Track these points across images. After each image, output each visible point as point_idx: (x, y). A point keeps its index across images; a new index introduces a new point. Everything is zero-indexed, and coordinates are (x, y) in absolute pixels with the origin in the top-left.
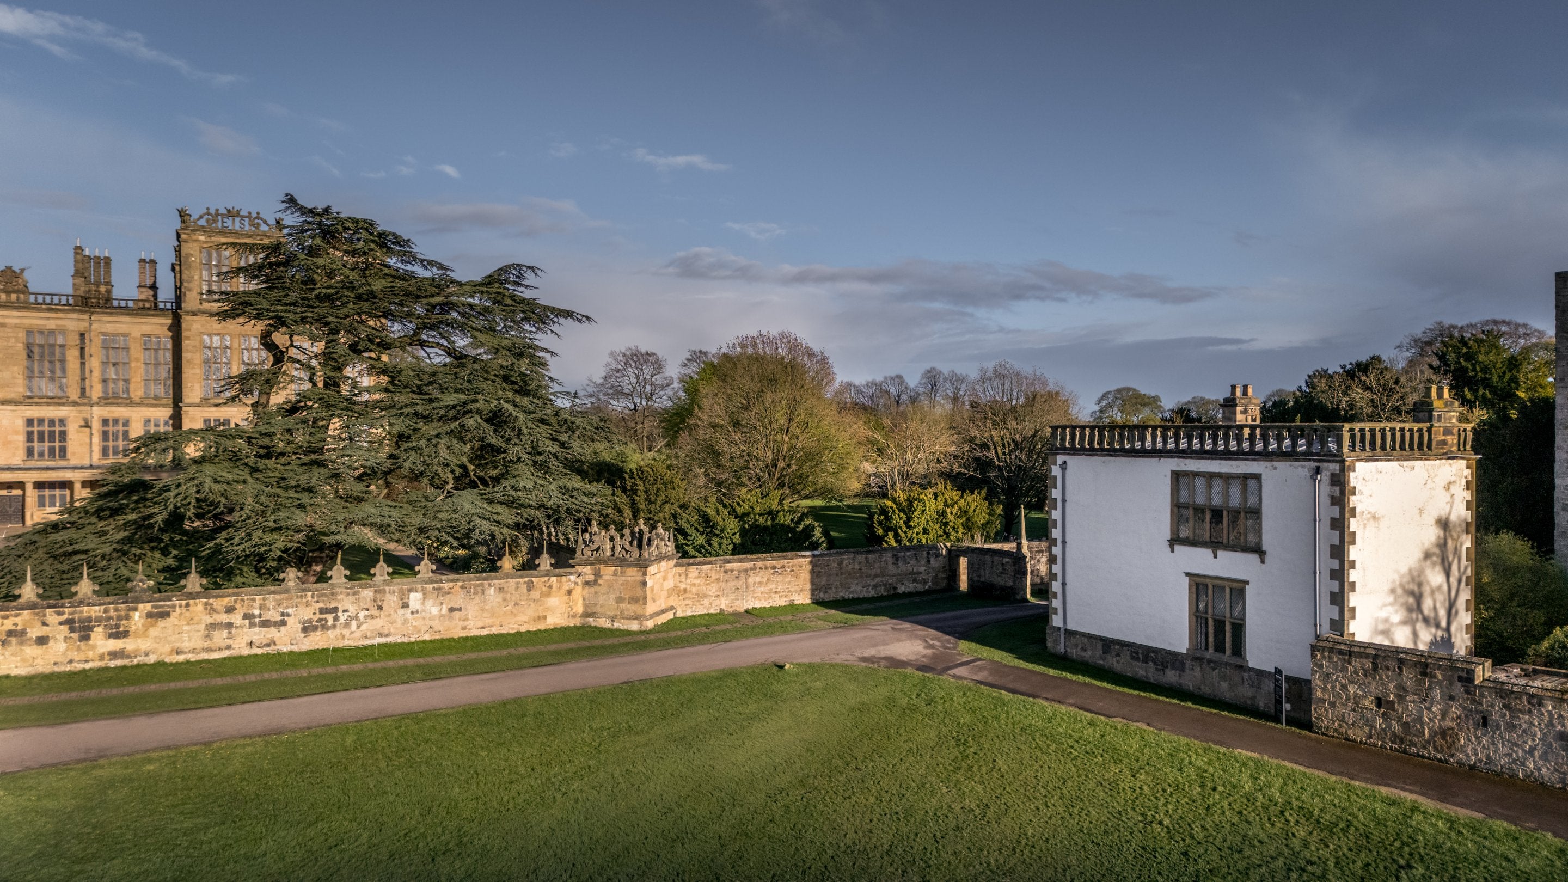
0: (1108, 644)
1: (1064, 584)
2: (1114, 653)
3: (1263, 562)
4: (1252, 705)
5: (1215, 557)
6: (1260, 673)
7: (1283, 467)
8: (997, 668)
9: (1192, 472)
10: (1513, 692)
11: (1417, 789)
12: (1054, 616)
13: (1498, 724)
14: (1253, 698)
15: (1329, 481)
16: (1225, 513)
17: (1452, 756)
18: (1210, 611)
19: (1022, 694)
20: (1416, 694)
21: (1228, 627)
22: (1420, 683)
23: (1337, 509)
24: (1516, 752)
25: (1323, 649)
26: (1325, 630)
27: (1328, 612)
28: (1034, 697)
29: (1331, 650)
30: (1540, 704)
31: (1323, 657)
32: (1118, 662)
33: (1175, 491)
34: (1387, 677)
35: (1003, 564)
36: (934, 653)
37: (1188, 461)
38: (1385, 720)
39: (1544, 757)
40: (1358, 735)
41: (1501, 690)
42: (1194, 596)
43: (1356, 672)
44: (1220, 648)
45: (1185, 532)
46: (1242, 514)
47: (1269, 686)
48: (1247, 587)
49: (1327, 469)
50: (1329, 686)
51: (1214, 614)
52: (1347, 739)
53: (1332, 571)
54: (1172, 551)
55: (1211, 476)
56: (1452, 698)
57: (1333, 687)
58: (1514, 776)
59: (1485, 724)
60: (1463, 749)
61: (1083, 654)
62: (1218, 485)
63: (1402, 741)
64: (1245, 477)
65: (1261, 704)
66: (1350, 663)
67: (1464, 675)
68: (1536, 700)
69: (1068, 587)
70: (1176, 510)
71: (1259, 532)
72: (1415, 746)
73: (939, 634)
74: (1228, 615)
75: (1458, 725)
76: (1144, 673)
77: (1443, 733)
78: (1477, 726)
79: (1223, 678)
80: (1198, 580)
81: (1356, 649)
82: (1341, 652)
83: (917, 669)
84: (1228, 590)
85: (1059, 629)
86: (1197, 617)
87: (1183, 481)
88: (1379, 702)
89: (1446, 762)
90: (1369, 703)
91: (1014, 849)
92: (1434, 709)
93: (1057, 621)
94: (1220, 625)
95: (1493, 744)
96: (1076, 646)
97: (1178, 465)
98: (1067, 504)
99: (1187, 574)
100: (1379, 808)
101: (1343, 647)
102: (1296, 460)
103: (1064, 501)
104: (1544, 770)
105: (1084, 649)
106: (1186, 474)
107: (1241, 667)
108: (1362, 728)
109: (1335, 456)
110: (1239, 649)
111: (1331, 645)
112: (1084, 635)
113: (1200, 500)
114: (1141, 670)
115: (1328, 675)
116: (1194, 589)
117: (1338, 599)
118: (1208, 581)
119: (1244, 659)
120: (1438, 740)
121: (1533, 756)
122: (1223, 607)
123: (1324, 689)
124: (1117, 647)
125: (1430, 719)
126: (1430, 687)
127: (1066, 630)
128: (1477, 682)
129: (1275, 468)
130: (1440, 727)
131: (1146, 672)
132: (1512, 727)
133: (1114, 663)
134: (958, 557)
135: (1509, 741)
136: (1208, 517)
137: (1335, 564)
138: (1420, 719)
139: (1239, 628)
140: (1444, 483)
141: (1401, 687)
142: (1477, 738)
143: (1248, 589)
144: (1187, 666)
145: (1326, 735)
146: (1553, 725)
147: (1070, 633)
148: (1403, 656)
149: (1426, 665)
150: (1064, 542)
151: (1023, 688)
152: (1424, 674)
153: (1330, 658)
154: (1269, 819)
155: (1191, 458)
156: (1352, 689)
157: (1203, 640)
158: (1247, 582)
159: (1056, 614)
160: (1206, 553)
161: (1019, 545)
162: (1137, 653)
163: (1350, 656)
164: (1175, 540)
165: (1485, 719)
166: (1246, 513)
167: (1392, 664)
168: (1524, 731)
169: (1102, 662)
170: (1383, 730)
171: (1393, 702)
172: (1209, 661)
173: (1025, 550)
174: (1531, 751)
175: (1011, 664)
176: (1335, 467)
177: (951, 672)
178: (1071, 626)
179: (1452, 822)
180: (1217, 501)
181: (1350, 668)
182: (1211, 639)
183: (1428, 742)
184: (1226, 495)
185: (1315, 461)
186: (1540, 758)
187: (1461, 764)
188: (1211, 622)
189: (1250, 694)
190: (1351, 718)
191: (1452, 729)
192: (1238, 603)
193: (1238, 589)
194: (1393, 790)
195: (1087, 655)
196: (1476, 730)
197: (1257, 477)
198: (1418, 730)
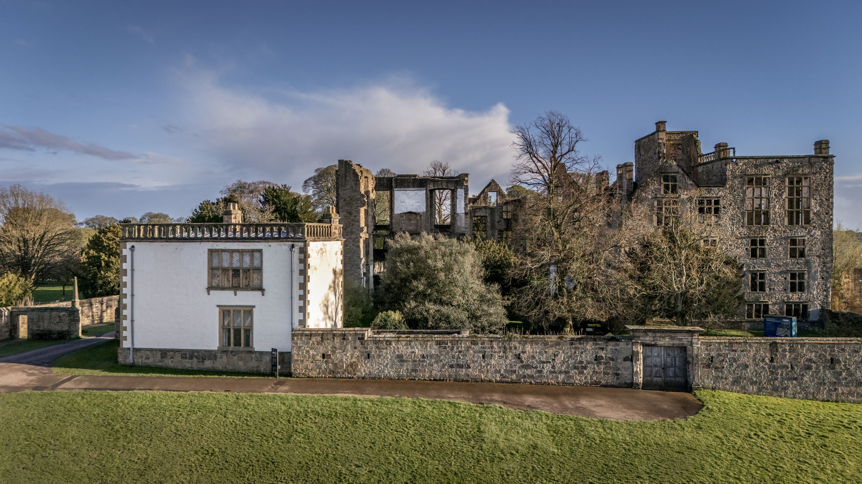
0: (164, 353)
1: (132, 321)
2: (169, 357)
3: (263, 295)
4: (257, 371)
5: (236, 295)
6: (261, 353)
7: (274, 245)
8: (92, 379)
9: (221, 249)
10: (380, 341)
11: (349, 391)
12: (124, 341)
13: (374, 356)
14: (258, 367)
15: (298, 251)
16: (241, 271)
17: (355, 374)
18: (232, 325)
19: (123, 390)
20: (340, 349)
21: (242, 332)
22: (342, 343)
23: (302, 265)
24: (381, 367)
25: (297, 335)
26: (296, 325)
27: (298, 316)
28: (133, 390)
29: (302, 335)
30: (390, 344)
31: (298, 339)
32: (172, 362)
33: (210, 260)
34: (328, 343)
35: (60, 317)
36: (38, 378)
37: (218, 244)
38: (326, 364)
39: (392, 367)
40: (313, 374)
41: (376, 340)
42: (222, 317)
43: (313, 344)
44: (237, 343)
45: (215, 282)
46: (251, 271)
47: (268, 358)
48: (254, 309)
49: (297, 246)
50: (300, 353)
51: (234, 326)
52: (308, 377)
53: (300, 296)
54: (209, 294)
55: (232, 251)
56: (355, 348)
57: (302, 353)
58: (380, 378)
59: (369, 357)
60: (359, 371)
61: (147, 361)
62: (236, 256)
63: (334, 372)
64: (253, 251)
65: (262, 369)
66: (310, 340)
67: (361, 336)
68: (389, 343)
69: (135, 323)
70: (210, 270)
71: (261, 280)
72: (339, 373)
73: (33, 366)
74: (242, 325)
75: (358, 360)
76: (190, 365)
77: (351, 365)
78: (365, 359)
79: (240, 359)
80: (224, 308)
81: (314, 332)
82: (306, 335)
83: (33, 389)
84: (242, 312)
85: (129, 349)
86: (223, 329)
87: (215, 255)
88: (324, 356)
89: (353, 378)
90: (319, 357)
91: (190, 470)
92: (348, 355)
93: (126, 344)
94: (237, 331)
95: (372, 365)
96: (142, 357)
97: (212, 246)
98: (135, 272)
99: (218, 306)
100: (343, 403)
101: (307, 332)
102: (282, 241)
103: (132, 270)
104: (391, 373)
105: (148, 358)
106: (217, 251)
107: (250, 352)
108: (315, 370)
109: (301, 239)
110: (248, 343)
111: (301, 332)
112: (147, 350)
113: (226, 265)
114: (188, 364)
115: (300, 347)
116: (222, 314)
117: (303, 309)
118: (231, 308)
119: (252, 347)
120: (350, 369)
121: (387, 367)
122: (240, 322)
123: (298, 355)
124: (171, 353)
125: (346, 360)
126: (347, 344)
127: (134, 349)
128: (366, 339)
129: (270, 246)
130: (350, 362)
131: (192, 364)
132: (379, 356)
133: (169, 362)
134: (18, 315)
135: (378, 363)
136: (231, 273)
137: (301, 292)
138: (341, 361)
139: (249, 331)
140: (335, 252)
141: (334, 347)
142: (365, 364)
143: (254, 310)
144: (218, 357)
145: (299, 377)
146: (395, 352)
147: (136, 350)
148: (335, 332)
149: (345, 335)
150: (132, 295)
151: (121, 387)
152: (344, 339)
153: (301, 339)
154: (303, 420)
155: (221, 242)
156: (311, 352)
157: (227, 340)
158: (254, 307)
159: (126, 340)
160: (231, 293)
161: (73, 303)
162: (186, 354)
163: (311, 336)
164: (210, 288)
165: (368, 355)
166: (253, 270)
167: (330, 336)
168: (384, 357)
169: (160, 364)
170: (326, 369)
171: (330, 355)
172: (232, 352)
173: (78, 306)
174: (386, 366)
175: (100, 375)
176: (301, 244)
177: (59, 387)
178: (137, 345)
179: (372, 401)
180: (236, 264)
181: (311, 342)
182: (232, 340)
183: (345, 371)
184: (241, 261)
185: (291, 241)
186: (390, 368)
187: (358, 378)
188: (232, 331)
189: (256, 365)
190: (311, 366)
191: (355, 362)
192: (248, 319)
193: (249, 311)
194: (343, 394)
195: (150, 361)
196: (365, 361)
197: (260, 251)
198: (341, 366)
